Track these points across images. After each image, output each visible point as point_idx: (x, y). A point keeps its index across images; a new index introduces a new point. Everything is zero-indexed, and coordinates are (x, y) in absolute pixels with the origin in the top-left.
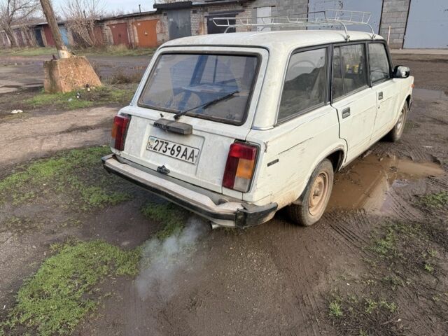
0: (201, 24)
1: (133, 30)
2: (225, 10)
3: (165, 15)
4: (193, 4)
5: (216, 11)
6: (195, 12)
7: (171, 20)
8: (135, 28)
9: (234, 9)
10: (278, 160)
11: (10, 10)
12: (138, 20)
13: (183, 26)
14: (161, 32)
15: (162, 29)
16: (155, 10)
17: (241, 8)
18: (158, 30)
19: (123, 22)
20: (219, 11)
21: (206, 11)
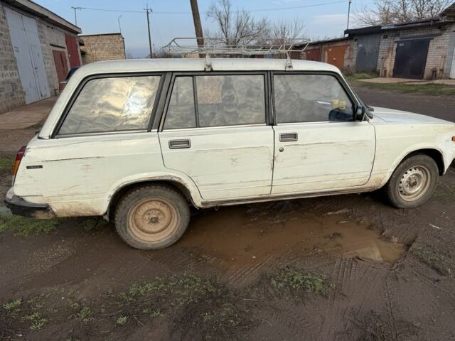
0: (390, 49)
1: (324, 56)
2: (419, 34)
3: (356, 40)
4: (382, 28)
5: (409, 35)
6: (385, 37)
7: (360, 46)
8: (326, 54)
9: (430, 33)
10: (41, 167)
11: (238, 37)
12: (331, 46)
13: (371, 52)
14: (349, 58)
15: (350, 55)
16: (347, 35)
17: (438, 31)
18: (346, 56)
19: (317, 47)
20: (411, 35)
21: (398, 35)
